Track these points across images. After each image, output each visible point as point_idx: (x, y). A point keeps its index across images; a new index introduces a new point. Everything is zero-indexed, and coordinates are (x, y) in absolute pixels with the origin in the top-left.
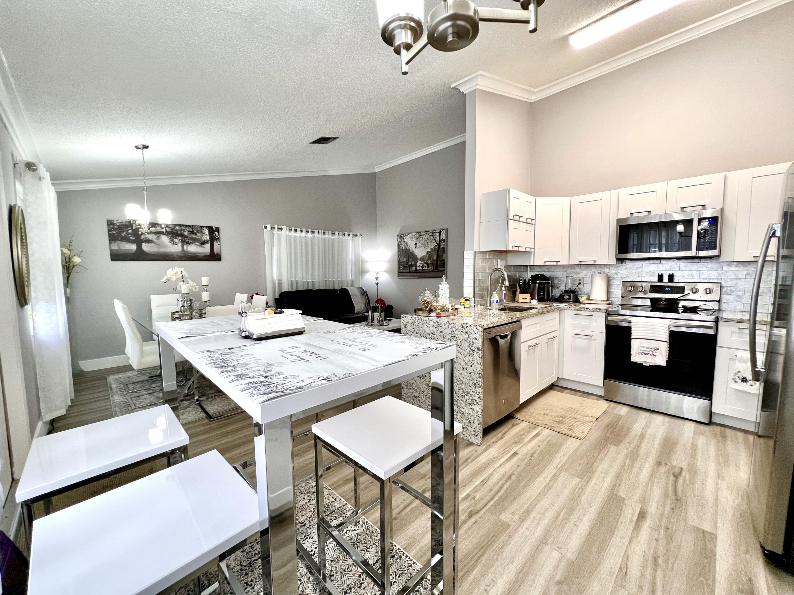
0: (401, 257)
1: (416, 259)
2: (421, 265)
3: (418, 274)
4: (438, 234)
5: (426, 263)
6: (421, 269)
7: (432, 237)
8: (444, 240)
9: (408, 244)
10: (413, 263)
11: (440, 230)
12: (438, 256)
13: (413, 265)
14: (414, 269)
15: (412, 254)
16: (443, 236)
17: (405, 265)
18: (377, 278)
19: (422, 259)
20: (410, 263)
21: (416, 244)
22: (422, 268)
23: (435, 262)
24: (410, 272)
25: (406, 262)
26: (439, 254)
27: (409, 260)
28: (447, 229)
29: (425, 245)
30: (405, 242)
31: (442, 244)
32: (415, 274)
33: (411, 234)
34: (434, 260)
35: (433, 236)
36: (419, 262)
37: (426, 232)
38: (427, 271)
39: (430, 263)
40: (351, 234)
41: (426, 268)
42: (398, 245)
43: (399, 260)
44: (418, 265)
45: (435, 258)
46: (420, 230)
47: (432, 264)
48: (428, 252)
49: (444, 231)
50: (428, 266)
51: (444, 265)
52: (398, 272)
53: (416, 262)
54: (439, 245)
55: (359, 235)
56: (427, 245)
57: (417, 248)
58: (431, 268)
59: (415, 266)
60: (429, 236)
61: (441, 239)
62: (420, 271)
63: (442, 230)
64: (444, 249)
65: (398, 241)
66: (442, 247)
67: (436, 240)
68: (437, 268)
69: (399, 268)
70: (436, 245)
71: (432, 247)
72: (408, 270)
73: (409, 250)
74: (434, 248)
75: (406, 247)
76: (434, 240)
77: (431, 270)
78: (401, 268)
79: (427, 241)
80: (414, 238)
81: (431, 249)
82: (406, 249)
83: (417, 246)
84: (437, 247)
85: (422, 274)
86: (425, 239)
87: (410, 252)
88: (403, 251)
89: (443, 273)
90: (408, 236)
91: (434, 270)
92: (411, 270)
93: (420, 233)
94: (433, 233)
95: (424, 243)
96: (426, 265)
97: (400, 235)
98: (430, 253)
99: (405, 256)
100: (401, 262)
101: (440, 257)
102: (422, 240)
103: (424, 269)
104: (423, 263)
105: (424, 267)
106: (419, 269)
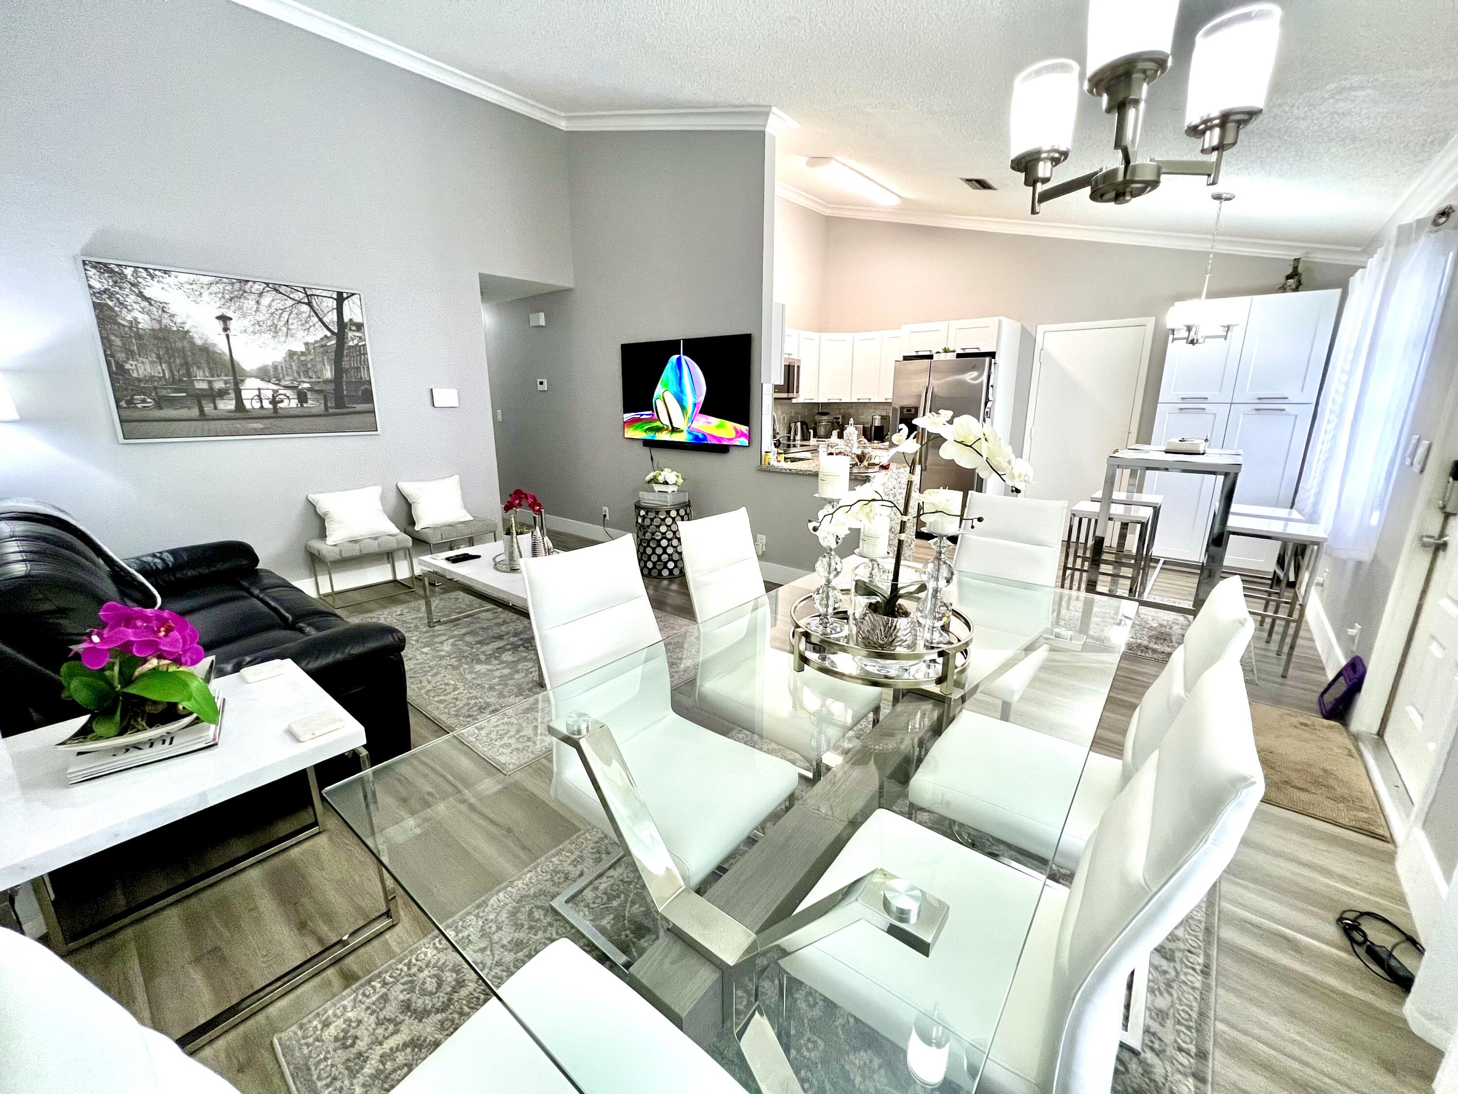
0: (130, 354)
1: (235, 373)
2: (269, 394)
3: (258, 425)
4: (333, 304)
5: (287, 387)
6: (267, 405)
7: (305, 308)
8: (359, 327)
9: (172, 309)
10: (219, 385)
11: (340, 294)
12: (339, 370)
13: (222, 394)
14: (228, 405)
15: (206, 352)
16: (351, 311)
17: (164, 393)
19: (263, 374)
20: (203, 385)
21: (224, 319)
22: (274, 402)
23: (331, 387)
24: (203, 416)
25: (175, 381)
26: (345, 364)
28: (364, 295)
29: (274, 329)
30: (141, 295)
31: (350, 334)
32: (238, 424)
34: (326, 382)
35: (309, 304)
36: (252, 383)
37: (274, 288)
38: (297, 412)
39: (309, 389)
41: (294, 403)
42: (99, 308)
43: (117, 371)
45: (328, 374)
46: (239, 273)
47: (319, 392)
48: (291, 354)
49: (353, 299)
50: (302, 397)
51: (368, 397)
53: (238, 382)
54: (341, 335)
56: (284, 329)
57: (231, 333)
58: (313, 404)
59: (233, 395)
60: (290, 302)
61: (346, 320)
62: (263, 412)
63: (345, 295)
64: (361, 351)
65: (90, 287)
66: (351, 344)
67: (325, 320)
68: (340, 403)
69: (130, 402)
70: (329, 334)
71: (311, 339)
72: (195, 412)
73: (185, 334)
74: (322, 345)
75: (160, 322)
76: (315, 319)
77: (315, 411)
78: (144, 401)
79: (285, 315)
80: (206, 294)
81: (307, 344)
82: (165, 330)
83: (232, 325)
84: (334, 342)
85: (278, 422)
86: (270, 306)
87: (192, 343)
88: (139, 337)
89: (367, 418)
90: (167, 279)
91: (330, 411)
92: (208, 408)
93: (240, 281)
94: (308, 296)
95: (269, 323)
96: (288, 392)
97: (105, 265)
98: (303, 358)
99: (159, 357)
100: (139, 380)
101: (347, 371)
102: (257, 310)
103: (280, 405)
104: (276, 387)
105: (282, 401)
106: (257, 405)
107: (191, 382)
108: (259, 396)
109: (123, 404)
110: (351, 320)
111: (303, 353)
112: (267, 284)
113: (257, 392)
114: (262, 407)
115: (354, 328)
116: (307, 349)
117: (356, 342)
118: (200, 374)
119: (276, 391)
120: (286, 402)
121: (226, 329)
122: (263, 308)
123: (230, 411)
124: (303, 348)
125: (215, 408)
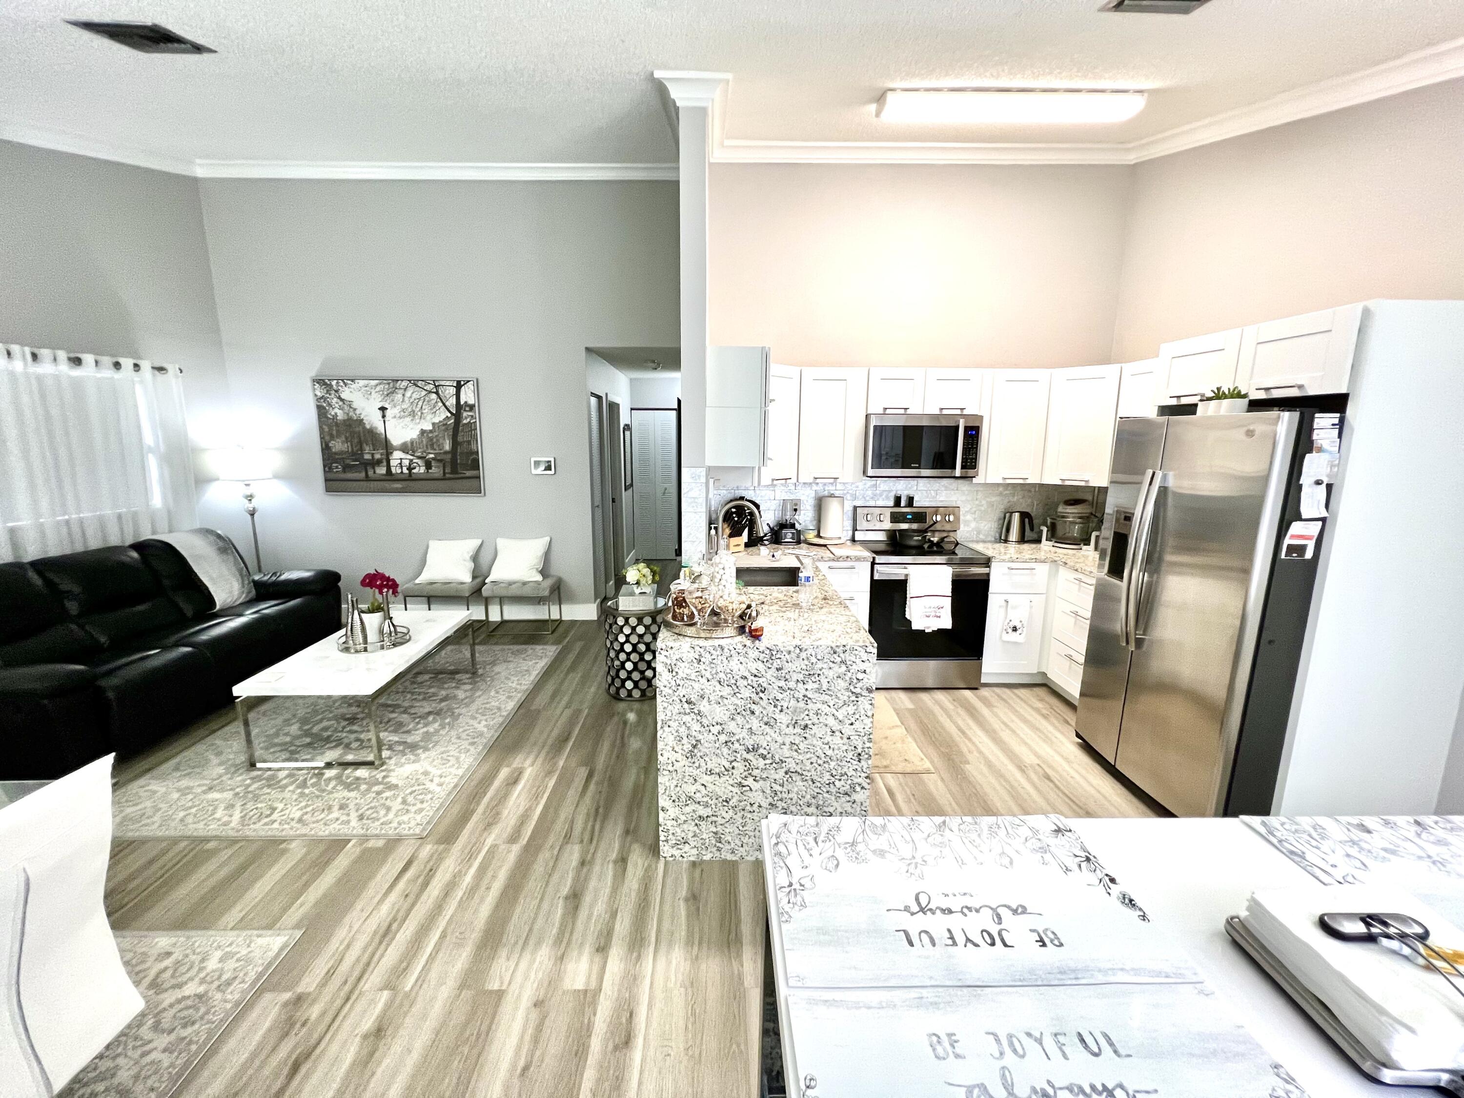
0: (332, 437)
1: (387, 447)
2: (406, 463)
3: (398, 485)
4: (453, 391)
5: (419, 458)
6: (405, 471)
7: (434, 396)
8: (472, 407)
9: (354, 405)
10: (378, 456)
11: (459, 382)
12: (455, 443)
13: (379, 462)
14: (382, 470)
15: (372, 433)
16: (468, 396)
17: (348, 461)
18: (250, 498)
19: (404, 448)
20: (367, 457)
21: (383, 409)
22: (410, 469)
23: (449, 456)
24: (367, 479)
25: (353, 454)
26: (460, 439)
27: (361, 449)
28: (477, 380)
29: (413, 414)
30: (340, 398)
31: (465, 414)
32: (387, 485)
33: (362, 383)
34: (446, 453)
35: (437, 393)
36: (397, 455)
37: (415, 383)
38: (422, 477)
39: (433, 459)
40: (146, 365)
41: (422, 470)
42: (320, 408)
43: (326, 449)
44: (394, 463)
45: (447, 447)
46: (395, 374)
47: (440, 461)
48: (423, 432)
49: (470, 384)
50: (428, 465)
51: (475, 465)
52: (326, 480)
53: (388, 454)
54: (457, 416)
55: (172, 369)
56: (419, 413)
57: (386, 419)
58: (436, 471)
59: (385, 463)
60: (424, 393)
61: (462, 403)
62: (403, 476)
63: (462, 383)
64: (472, 427)
65: (316, 395)
66: (465, 422)
67: (447, 404)
68: (454, 471)
69: (330, 468)
70: (449, 415)
71: (436, 420)
72: (363, 475)
73: (360, 422)
74: (444, 424)
75: (348, 414)
76: (440, 404)
77: (436, 476)
78: (337, 467)
79: (420, 403)
80: (373, 392)
81: (433, 424)
82: (350, 419)
83: (388, 413)
84: (452, 421)
85: (411, 484)
86: (411, 397)
87: (364, 428)
88: (337, 425)
89: (474, 482)
90: (354, 386)
91: (447, 476)
92: (370, 473)
93: (393, 380)
94: (436, 386)
95: (410, 410)
96: (419, 461)
97: (323, 380)
98: (430, 435)
99: (346, 438)
100: (336, 453)
101: (460, 444)
102: (403, 401)
103: (414, 471)
104: (412, 457)
105: (415, 468)
106: (399, 471)
107: (362, 454)
108: (400, 464)
109: (327, 469)
110: (466, 402)
111: (431, 431)
112: (410, 381)
113: (399, 461)
114: (402, 472)
115: (467, 409)
116: (434, 427)
117: (468, 420)
118: (367, 449)
119: (411, 461)
120: (417, 468)
121: (384, 416)
122: (406, 399)
123: (383, 475)
124: (431, 428)
125: (375, 472)
